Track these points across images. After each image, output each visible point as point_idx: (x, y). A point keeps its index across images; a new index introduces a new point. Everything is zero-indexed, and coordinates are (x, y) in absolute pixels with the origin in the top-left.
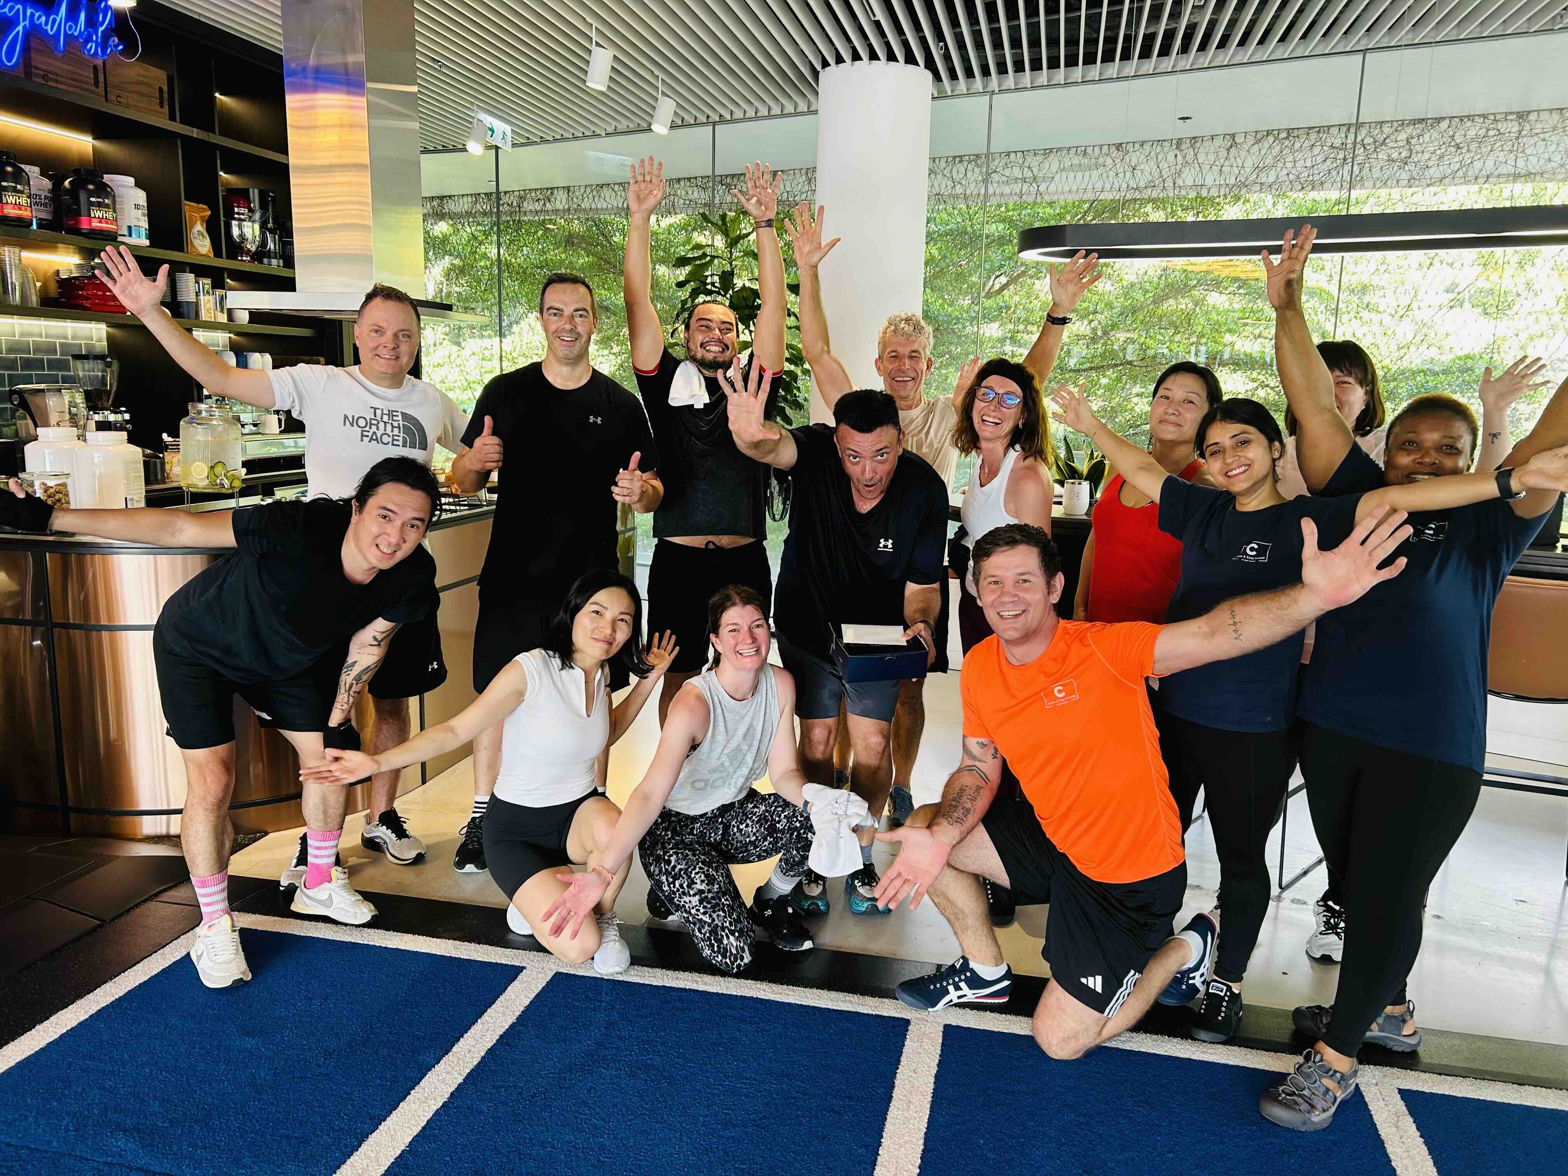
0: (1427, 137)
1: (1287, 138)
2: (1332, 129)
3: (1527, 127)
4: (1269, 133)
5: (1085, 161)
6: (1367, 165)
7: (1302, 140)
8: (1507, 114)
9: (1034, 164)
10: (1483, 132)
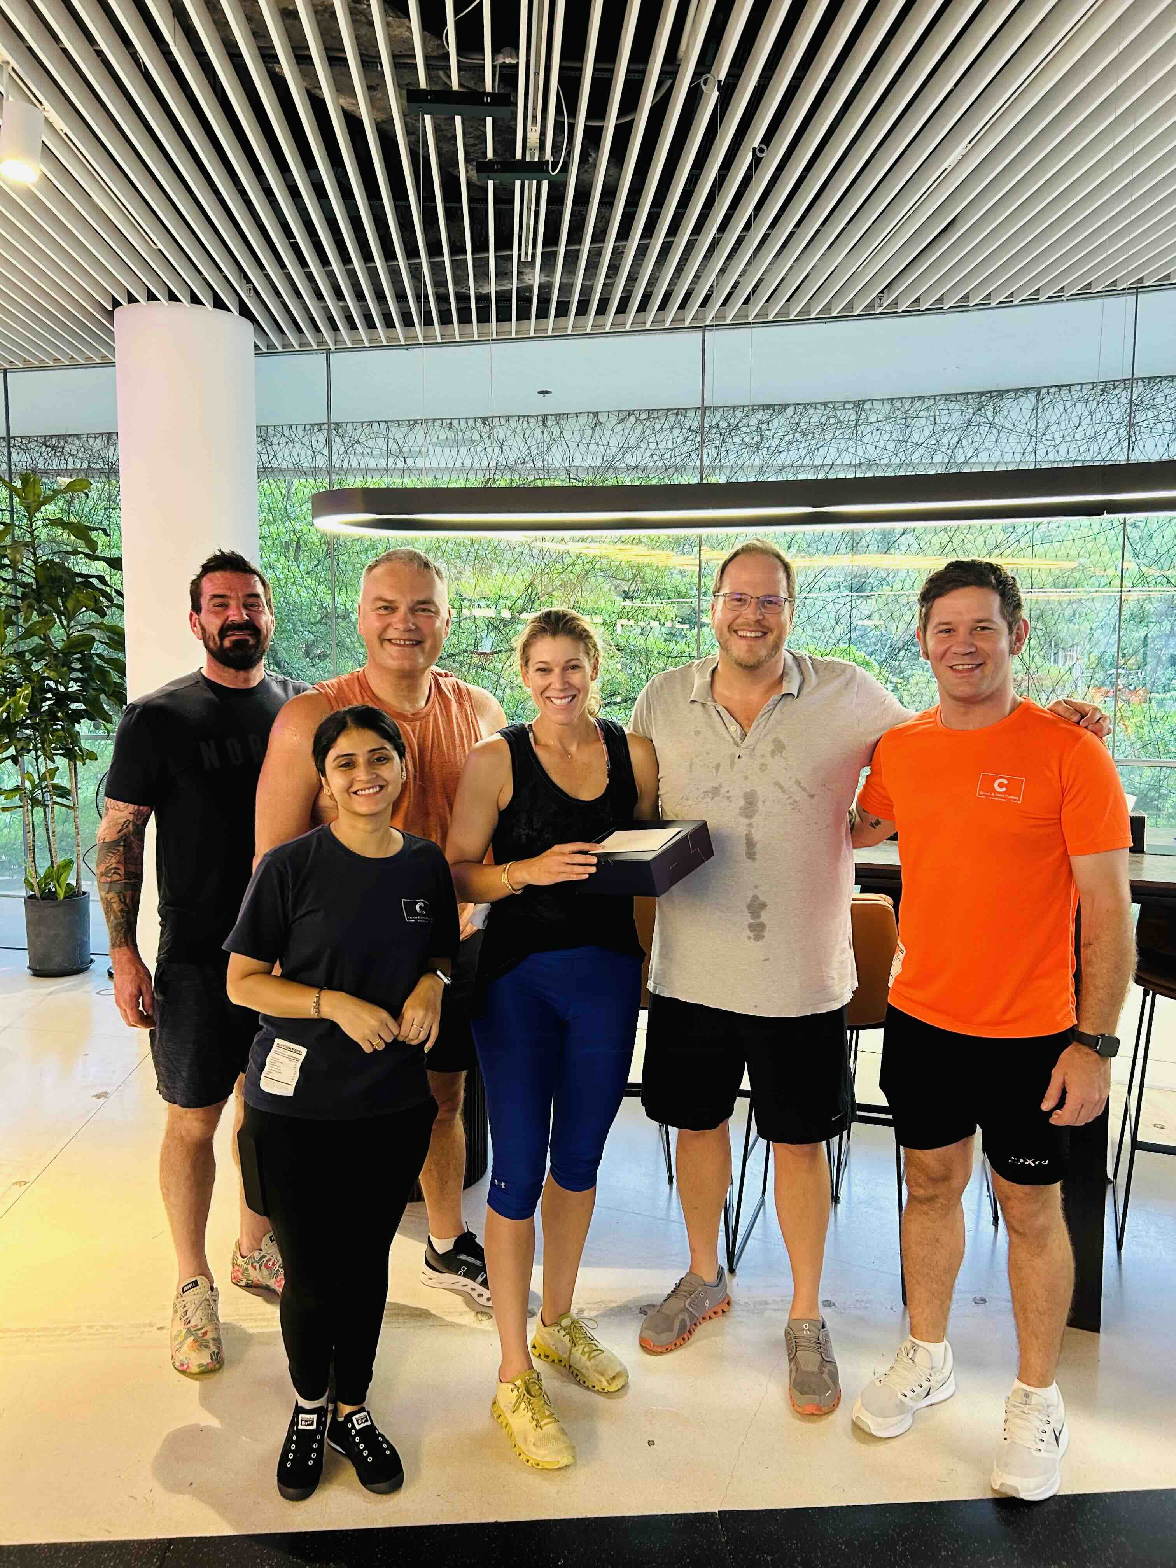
0: (775, 422)
1: (647, 419)
2: (689, 412)
3: (863, 416)
4: (631, 413)
5: (451, 436)
6: (723, 448)
7: (662, 421)
8: (845, 402)
9: (398, 436)
10: (823, 420)
